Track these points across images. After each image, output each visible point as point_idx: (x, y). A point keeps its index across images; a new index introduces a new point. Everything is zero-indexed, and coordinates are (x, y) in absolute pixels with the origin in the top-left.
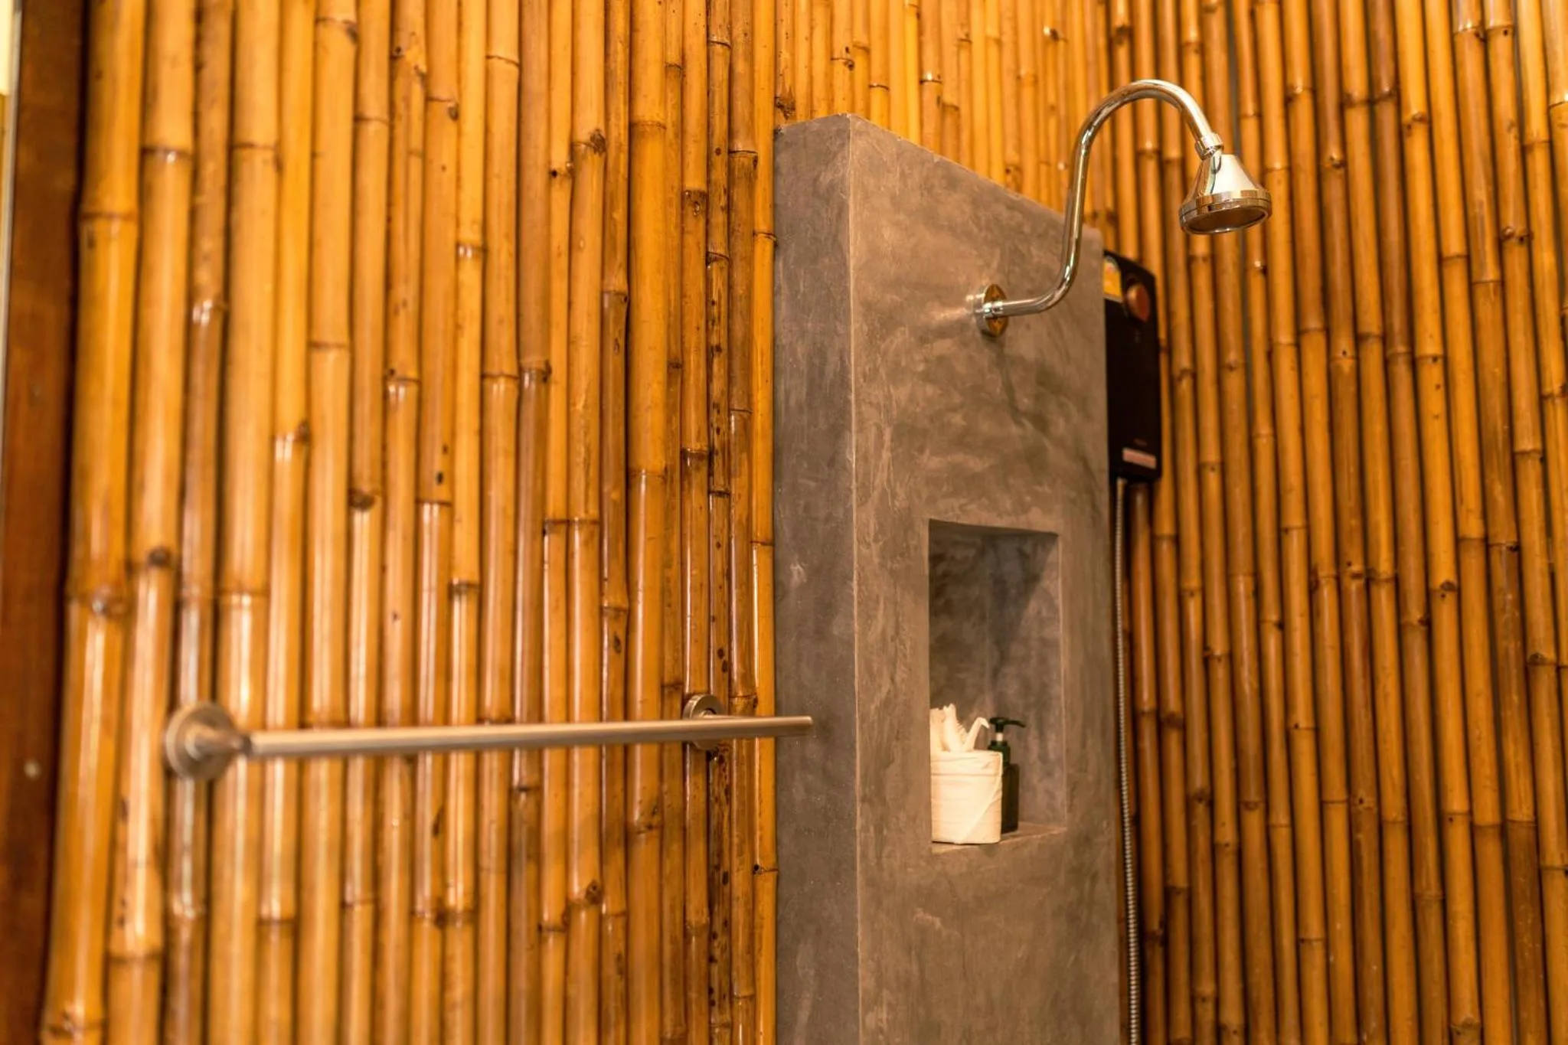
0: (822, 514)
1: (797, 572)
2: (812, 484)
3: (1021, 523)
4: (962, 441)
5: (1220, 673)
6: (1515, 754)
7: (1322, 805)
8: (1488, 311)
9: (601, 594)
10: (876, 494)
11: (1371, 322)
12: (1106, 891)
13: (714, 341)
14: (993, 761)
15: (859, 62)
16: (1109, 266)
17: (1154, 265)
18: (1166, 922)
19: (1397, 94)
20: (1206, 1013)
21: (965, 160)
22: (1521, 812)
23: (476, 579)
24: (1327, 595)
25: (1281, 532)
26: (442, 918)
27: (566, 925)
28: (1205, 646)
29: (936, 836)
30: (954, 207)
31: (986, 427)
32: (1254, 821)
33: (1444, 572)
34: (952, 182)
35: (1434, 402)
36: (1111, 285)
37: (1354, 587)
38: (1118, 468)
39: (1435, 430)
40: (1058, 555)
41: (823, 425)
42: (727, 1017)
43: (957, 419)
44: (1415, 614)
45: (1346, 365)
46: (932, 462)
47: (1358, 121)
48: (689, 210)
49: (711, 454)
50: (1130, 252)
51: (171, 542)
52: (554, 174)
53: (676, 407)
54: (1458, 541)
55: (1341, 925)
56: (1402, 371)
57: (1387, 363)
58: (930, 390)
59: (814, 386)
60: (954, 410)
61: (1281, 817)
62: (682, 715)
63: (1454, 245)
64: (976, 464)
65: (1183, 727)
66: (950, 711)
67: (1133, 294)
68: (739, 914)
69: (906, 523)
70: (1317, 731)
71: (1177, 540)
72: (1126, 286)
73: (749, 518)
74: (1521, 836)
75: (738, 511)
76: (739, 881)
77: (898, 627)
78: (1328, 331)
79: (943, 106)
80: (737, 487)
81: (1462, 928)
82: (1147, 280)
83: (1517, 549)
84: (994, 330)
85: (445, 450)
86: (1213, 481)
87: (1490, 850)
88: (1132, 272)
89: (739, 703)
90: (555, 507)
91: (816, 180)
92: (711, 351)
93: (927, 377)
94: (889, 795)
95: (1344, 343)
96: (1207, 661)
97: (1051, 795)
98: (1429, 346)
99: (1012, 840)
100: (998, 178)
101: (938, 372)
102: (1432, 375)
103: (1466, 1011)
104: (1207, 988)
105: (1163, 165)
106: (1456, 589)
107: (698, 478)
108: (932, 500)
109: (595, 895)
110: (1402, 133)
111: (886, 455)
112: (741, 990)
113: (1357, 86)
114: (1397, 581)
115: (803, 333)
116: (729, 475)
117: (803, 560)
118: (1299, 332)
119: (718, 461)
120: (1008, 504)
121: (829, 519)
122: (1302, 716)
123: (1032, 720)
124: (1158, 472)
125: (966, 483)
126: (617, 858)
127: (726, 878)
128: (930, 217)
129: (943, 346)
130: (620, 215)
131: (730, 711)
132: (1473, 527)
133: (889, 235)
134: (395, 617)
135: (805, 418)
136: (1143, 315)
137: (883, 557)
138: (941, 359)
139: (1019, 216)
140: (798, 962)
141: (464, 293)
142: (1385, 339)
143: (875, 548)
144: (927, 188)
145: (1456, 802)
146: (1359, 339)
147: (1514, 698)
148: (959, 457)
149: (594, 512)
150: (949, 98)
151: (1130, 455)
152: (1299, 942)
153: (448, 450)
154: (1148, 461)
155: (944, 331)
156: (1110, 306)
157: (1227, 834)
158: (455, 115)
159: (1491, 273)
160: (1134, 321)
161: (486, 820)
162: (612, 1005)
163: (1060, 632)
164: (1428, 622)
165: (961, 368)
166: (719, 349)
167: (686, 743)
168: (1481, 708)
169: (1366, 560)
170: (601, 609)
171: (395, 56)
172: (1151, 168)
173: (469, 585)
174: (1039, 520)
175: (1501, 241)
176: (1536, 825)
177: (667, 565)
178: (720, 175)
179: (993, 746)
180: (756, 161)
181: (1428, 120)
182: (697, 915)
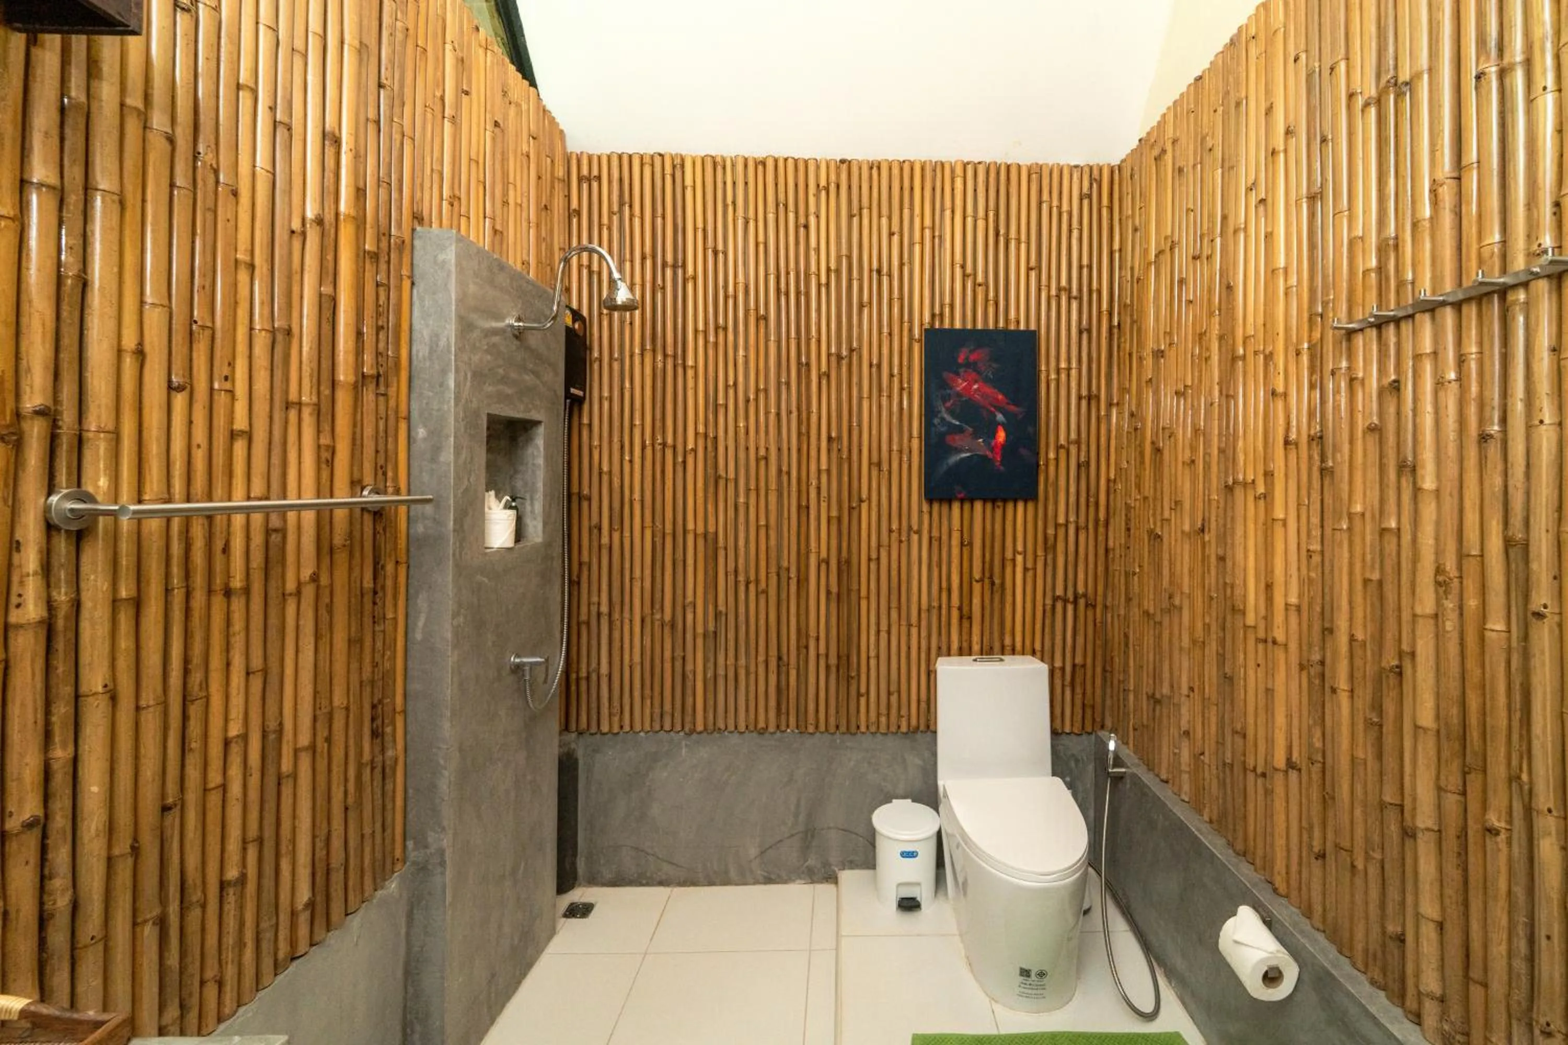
0: (436, 407)
1: (421, 432)
2: (431, 394)
3: (527, 416)
4: (504, 380)
5: (605, 478)
6: (710, 508)
7: (643, 528)
8: (711, 352)
9: (318, 438)
10: (463, 401)
11: (670, 351)
12: (557, 564)
13: (380, 323)
14: (512, 514)
15: (456, 204)
16: (568, 312)
17: (585, 313)
18: (579, 577)
19: (684, 266)
20: (594, 609)
21: (504, 256)
22: (711, 529)
23: (247, 429)
24: (649, 451)
25: (632, 426)
26: (228, 593)
27: (298, 593)
28: (600, 468)
29: (487, 545)
30: (502, 279)
31: (513, 375)
32: (616, 536)
33: (690, 446)
34: (502, 267)
35: (691, 383)
36: (569, 321)
37: (658, 447)
38: (568, 395)
39: (690, 393)
40: (541, 430)
41: (437, 367)
42: (382, 628)
43: (501, 371)
44: (680, 459)
45: (660, 365)
46: (489, 389)
47: (669, 272)
48: (368, 261)
49: (379, 376)
50: (575, 305)
51: (49, 403)
52: (293, 232)
53: (359, 351)
54: (696, 434)
55: (648, 572)
56: (680, 370)
57: (675, 366)
58: (489, 357)
59: (432, 351)
60: (500, 367)
61: (627, 534)
62: (361, 496)
63: (701, 327)
64: (509, 391)
65: (589, 499)
66: (492, 493)
67: (577, 326)
68: (389, 583)
69: (476, 414)
70: (642, 501)
71: (590, 425)
72: (574, 321)
73: (397, 406)
74: (710, 537)
75: (392, 403)
76: (390, 567)
77: (472, 458)
78: (654, 351)
79: (495, 231)
80: (392, 391)
81: (690, 569)
82: (582, 319)
83: (716, 438)
84: (519, 335)
85: (229, 364)
86: (606, 405)
87: (701, 542)
88: (576, 315)
89: (390, 490)
90: (293, 396)
91: (436, 257)
92: (379, 329)
93: (487, 352)
94: (466, 527)
95: (660, 357)
96: (600, 474)
97: (535, 527)
98: (690, 362)
99: (518, 546)
100: (519, 267)
101: (492, 349)
102: (690, 373)
103: (690, 598)
104: (595, 599)
105: (590, 273)
106: (695, 450)
107: (372, 387)
108: (489, 405)
109: (315, 578)
110: (685, 281)
111: (468, 384)
112: (390, 615)
113: (669, 258)
114: (674, 447)
115: (427, 326)
116: (387, 386)
117: (425, 426)
118: (643, 349)
119: (382, 380)
120: (522, 407)
121: (439, 410)
122: (637, 496)
123: (528, 496)
124: (584, 397)
125: (502, 398)
126: (326, 561)
127: (383, 567)
128: (491, 282)
129: (496, 339)
130: (330, 257)
131: (385, 493)
132: (701, 429)
133: (472, 288)
134: (199, 446)
135: (428, 364)
136: (581, 334)
137: (466, 429)
138: (494, 345)
139: (530, 287)
140: (419, 601)
141: (240, 286)
142: (675, 357)
143: (462, 424)
144: (490, 269)
145: (690, 526)
146: (665, 356)
147: (711, 490)
148: (501, 387)
149: (315, 399)
150: (498, 227)
151: (573, 390)
152: (631, 579)
153: (231, 365)
154: (581, 393)
155: (495, 332)
156: (567, 328)
157: (605, 540)
158: (235, 194)
159: (712, 339)
160: (577, 335)
161: (253, 546)
162: (324, 627)
163: (541, 461)
164: (684, 462)
165: (502, 348)
166: (382, 327)
167: (364, 509)
168: (700, 494)
169: (664, 438)
170: (319, 447)
171: (196, 155)
172: (585, 272)
173: (243, 432)
174: (534, 415)
175: (717, 328)
176: (716, 533)
177: (355, 426)
178: (384, 245)
179: (511, 508)
180: (403, 242)
181: (695, 278)
182: (368, 583)
